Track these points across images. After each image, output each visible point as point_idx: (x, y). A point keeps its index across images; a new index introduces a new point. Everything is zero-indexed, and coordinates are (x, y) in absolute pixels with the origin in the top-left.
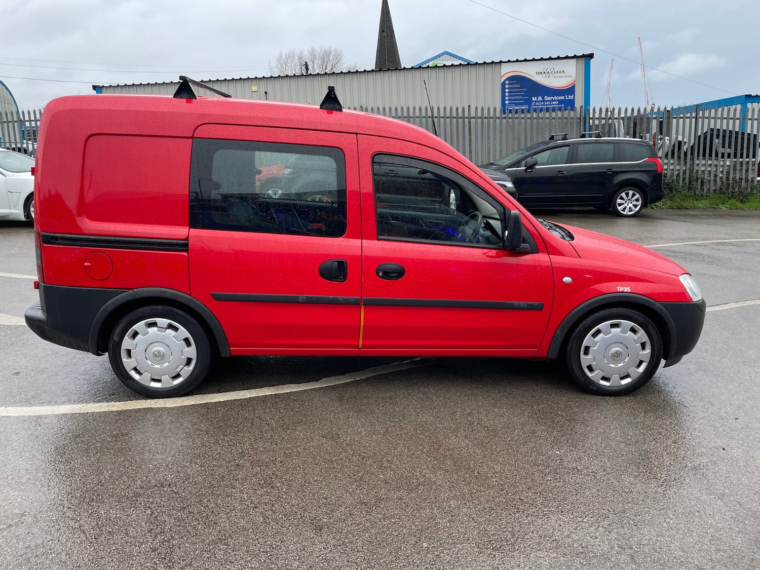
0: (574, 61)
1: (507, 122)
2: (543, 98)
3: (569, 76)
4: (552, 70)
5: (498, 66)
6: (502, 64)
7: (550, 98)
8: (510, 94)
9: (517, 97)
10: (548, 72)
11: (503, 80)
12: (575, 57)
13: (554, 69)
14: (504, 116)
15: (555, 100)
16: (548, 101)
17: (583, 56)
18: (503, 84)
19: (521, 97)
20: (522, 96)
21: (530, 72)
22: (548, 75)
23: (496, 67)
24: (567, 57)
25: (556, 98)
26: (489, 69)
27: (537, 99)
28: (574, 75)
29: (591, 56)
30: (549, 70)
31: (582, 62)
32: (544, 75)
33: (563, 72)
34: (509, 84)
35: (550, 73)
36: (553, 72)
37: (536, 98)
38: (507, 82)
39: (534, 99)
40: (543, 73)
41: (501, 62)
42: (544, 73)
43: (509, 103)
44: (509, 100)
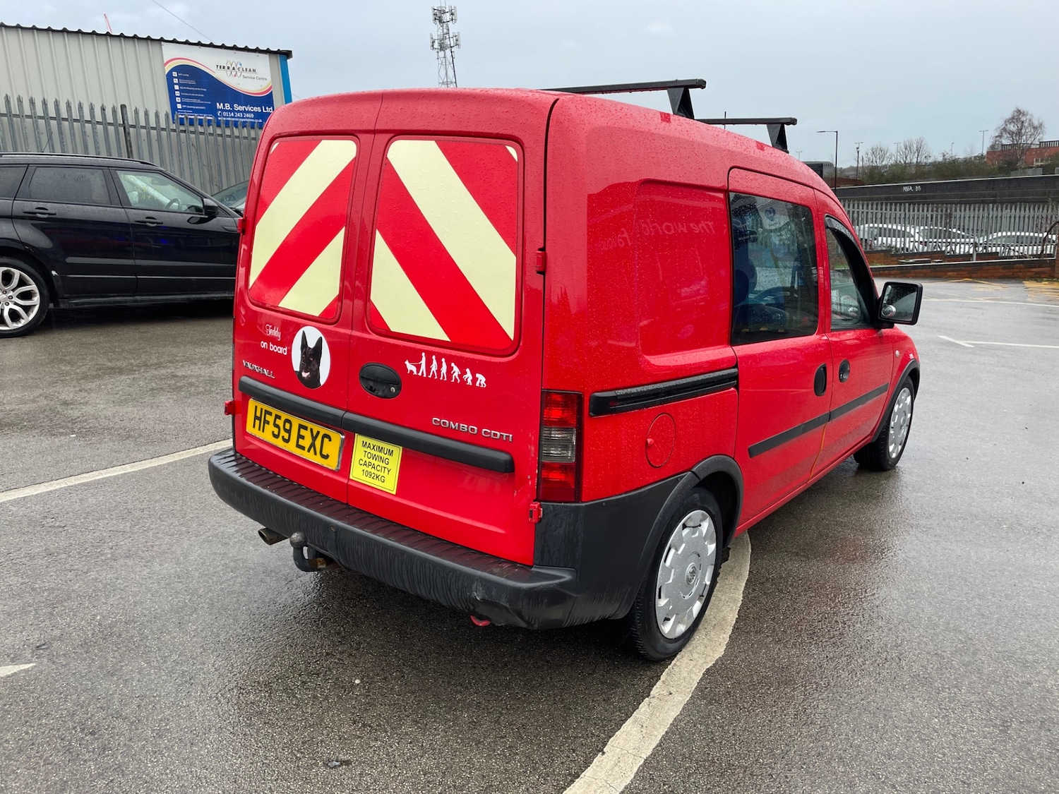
0: (266, 57)
1: (188, 138)
2: (232, 106)
3: (263, 79)
4: (239, 66)
5: (156, 45)
6: (163, 43)
7: (241, 108)
8: (182, 94)
9: (194, 101)
10: (234, 69)
11: (168, 69)
12: (268, 51)
13: (241, 65)
14: (182, 128)
15: (249, 112)
16: (239, 111)
17: (279, 53)
18: (169, 77)
19: (199, 101)
20: (201, 99)
21: (208, 62)
22: (234, 73)
23: (153, 48)
24: (257, 50)
25: (249, 108)
26: (142, 48)
27: (224, 106)
28: (269, 79)
29: (288, 54)
30: (234, 65)
31: (277, 60)
32: (229, 73)
33: (254, 71)
34: (178, 77)
35: (236, 69)
36: (241, 69)
37: (222, 104)
38: (175, 74)
39: (220, 106)
40: (226, 68)
41: (162, 40)
42: (228, 68)
43: (183, 109)
44: (182, 103)
